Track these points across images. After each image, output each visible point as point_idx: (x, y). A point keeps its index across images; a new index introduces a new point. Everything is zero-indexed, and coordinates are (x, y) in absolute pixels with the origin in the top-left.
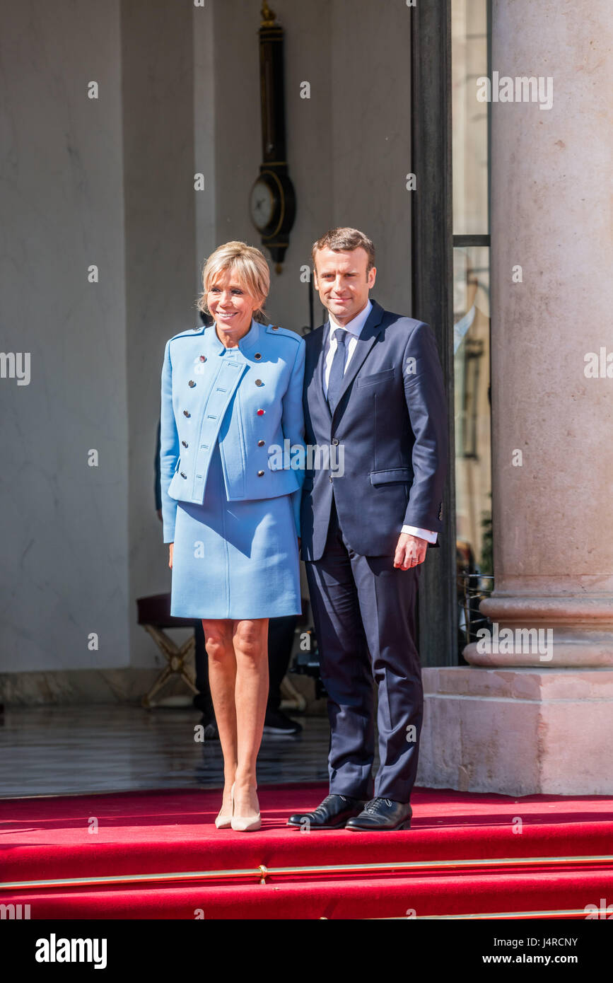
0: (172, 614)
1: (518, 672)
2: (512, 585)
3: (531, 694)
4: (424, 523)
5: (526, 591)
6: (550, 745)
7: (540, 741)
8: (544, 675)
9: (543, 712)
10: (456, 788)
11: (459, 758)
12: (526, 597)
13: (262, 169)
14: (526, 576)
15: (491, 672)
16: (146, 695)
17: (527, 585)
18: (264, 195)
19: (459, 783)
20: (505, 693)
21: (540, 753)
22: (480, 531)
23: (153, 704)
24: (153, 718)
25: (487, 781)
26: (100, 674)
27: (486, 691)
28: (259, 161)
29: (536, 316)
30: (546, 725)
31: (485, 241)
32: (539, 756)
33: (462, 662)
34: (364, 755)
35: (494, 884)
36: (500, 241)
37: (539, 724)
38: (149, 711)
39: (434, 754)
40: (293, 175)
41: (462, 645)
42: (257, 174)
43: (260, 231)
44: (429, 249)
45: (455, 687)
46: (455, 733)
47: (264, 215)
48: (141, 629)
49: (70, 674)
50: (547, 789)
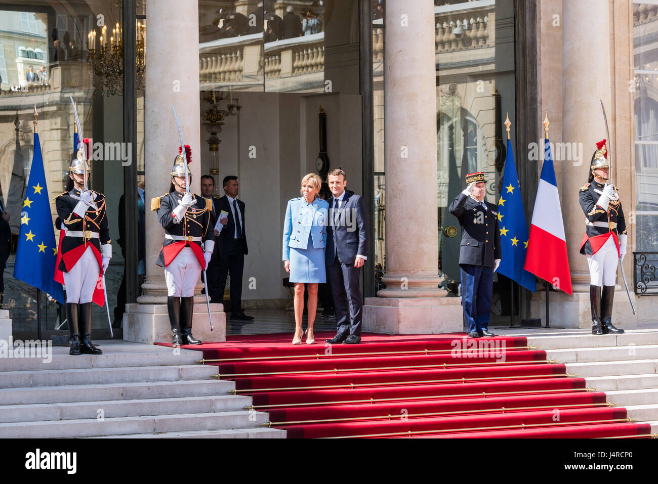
0: (290, 281)
1: (392, 299)
2: (391, 274)
3: (396, 305)
4: (363, 254)
5: (395, 275)
6: (401, 320)
7: (399, 319)
8: (400, 300)
9: (400, 310)
10: (374, 332)
11: (375, 324)
12: (395, 277)
13: (320, 154)
14: (395, 271)
15: (385, 299)
16: (285, 306)
17: (395, 274)
18: (320, 162)
19: (375, 331)
20: (389, 305)
21: (399, 322)
22: (384, 261)
23: (287, 309)
24: (287, 313)
25: (383, 330)
26: (272, 300)
27: (383, 304)
28: (319, 151)
29: (398, 195)
30: (400, 314)
31: (383, 174)
32: (398, 323)
33: (377, 296)
34: (347, 322)
35: (385, 359)
36: (388, 174)
37: (398, 314)
38: (286, 311)
39: (368, 323)
40: (328, 155)
41: (376, 291)
42: (318, 155)
43: (319, 172)
44: (367, 176)
45: (374, 303)
46: (374, 316)
47: (320, 167)
48: (284, 287)
49: (264, 300)
50: (401, 332)
